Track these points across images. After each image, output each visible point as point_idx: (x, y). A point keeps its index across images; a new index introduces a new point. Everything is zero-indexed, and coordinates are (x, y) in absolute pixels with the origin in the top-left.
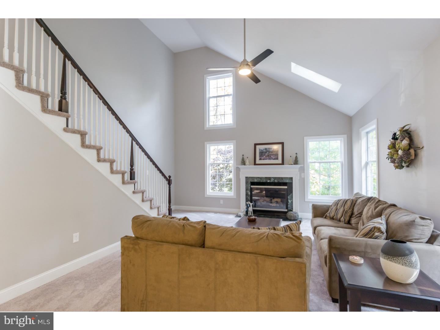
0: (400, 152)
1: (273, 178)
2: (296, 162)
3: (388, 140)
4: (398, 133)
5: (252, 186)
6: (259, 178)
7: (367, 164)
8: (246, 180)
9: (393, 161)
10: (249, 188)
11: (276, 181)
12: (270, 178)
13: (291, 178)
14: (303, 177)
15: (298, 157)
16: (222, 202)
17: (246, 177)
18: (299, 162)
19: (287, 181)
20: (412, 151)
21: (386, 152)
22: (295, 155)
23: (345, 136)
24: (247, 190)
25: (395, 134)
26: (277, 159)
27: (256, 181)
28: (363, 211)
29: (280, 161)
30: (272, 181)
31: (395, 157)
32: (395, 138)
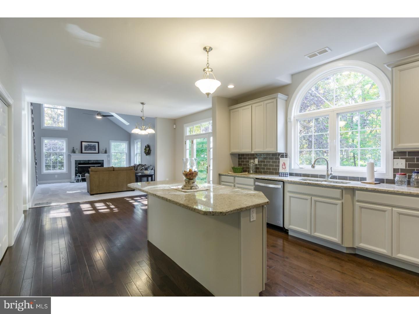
0: (147, 151)
1: (93, 160)
2: (106, 152)
3: (144, 148)
4: (147, 146)
5: (79, 166)
6: (84, 160)
7: (137, 154)
8: (75, 162)
9: (145, 153)
10: (77, 166)
11: (94, 162)
12: (91, 161)
13: (103, 161)
14: (109, 159)
15: (107, 150)
16: (56, 176)
17: (76, 161)
18: (107, 152)
19: (101, 162)
20: (149, 151)
21: (144, 150)
22: (105, 149)
23: (128, 142)
24: (76, 167)
25: (146, 146)
26: (95, 150)
27: (82, 162)
28: (137, 168)
29: (97, 151)
30: (92, 162)
31: (146, 152)
32: (146, 147)
